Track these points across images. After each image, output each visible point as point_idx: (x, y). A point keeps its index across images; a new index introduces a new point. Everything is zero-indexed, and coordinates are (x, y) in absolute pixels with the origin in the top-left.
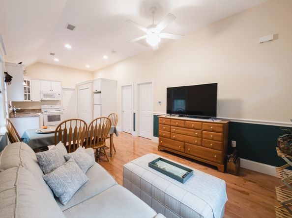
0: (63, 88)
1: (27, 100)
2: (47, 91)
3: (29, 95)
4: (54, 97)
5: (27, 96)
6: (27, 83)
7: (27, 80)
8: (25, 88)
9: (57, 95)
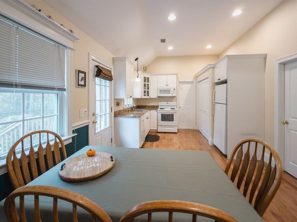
0: (180, 82)
1: (146, 97)
2: (163, 87)
3: (148, 92)
4: (169, 93)
5: (146, 93)
6: (146, 80)
7: (147, 76)
8: (145, 85)
9: (172, 90)
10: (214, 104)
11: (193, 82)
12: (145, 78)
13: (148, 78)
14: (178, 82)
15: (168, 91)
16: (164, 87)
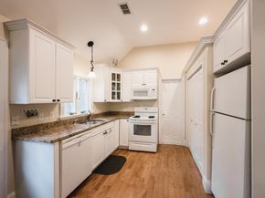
4: (147, 95)
5: (116, 94)
6: (116, 77)
7: (116, 73)
8: (113, 84)
9: (150, 92)
10: (212, 114)
11: (180, 80)
12: (113, 75)
13: (119, 76)
14: (160, 80)
15: (145, 92)
16: (140, 87)
